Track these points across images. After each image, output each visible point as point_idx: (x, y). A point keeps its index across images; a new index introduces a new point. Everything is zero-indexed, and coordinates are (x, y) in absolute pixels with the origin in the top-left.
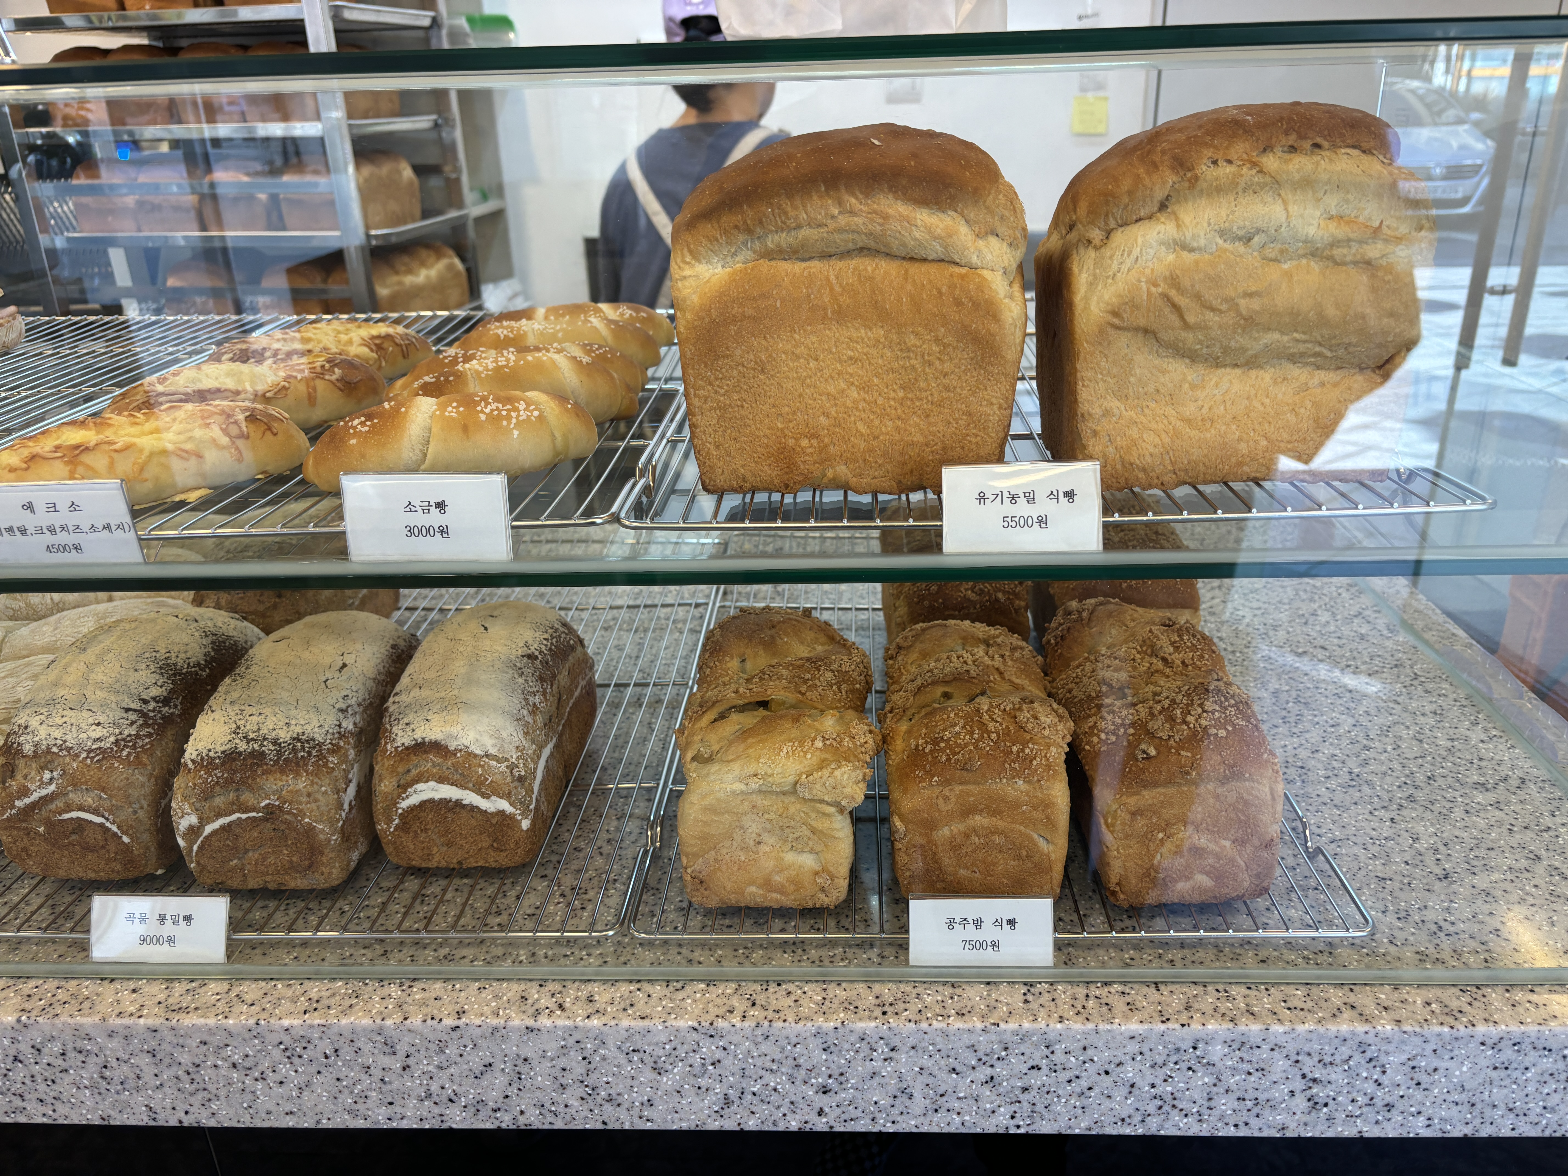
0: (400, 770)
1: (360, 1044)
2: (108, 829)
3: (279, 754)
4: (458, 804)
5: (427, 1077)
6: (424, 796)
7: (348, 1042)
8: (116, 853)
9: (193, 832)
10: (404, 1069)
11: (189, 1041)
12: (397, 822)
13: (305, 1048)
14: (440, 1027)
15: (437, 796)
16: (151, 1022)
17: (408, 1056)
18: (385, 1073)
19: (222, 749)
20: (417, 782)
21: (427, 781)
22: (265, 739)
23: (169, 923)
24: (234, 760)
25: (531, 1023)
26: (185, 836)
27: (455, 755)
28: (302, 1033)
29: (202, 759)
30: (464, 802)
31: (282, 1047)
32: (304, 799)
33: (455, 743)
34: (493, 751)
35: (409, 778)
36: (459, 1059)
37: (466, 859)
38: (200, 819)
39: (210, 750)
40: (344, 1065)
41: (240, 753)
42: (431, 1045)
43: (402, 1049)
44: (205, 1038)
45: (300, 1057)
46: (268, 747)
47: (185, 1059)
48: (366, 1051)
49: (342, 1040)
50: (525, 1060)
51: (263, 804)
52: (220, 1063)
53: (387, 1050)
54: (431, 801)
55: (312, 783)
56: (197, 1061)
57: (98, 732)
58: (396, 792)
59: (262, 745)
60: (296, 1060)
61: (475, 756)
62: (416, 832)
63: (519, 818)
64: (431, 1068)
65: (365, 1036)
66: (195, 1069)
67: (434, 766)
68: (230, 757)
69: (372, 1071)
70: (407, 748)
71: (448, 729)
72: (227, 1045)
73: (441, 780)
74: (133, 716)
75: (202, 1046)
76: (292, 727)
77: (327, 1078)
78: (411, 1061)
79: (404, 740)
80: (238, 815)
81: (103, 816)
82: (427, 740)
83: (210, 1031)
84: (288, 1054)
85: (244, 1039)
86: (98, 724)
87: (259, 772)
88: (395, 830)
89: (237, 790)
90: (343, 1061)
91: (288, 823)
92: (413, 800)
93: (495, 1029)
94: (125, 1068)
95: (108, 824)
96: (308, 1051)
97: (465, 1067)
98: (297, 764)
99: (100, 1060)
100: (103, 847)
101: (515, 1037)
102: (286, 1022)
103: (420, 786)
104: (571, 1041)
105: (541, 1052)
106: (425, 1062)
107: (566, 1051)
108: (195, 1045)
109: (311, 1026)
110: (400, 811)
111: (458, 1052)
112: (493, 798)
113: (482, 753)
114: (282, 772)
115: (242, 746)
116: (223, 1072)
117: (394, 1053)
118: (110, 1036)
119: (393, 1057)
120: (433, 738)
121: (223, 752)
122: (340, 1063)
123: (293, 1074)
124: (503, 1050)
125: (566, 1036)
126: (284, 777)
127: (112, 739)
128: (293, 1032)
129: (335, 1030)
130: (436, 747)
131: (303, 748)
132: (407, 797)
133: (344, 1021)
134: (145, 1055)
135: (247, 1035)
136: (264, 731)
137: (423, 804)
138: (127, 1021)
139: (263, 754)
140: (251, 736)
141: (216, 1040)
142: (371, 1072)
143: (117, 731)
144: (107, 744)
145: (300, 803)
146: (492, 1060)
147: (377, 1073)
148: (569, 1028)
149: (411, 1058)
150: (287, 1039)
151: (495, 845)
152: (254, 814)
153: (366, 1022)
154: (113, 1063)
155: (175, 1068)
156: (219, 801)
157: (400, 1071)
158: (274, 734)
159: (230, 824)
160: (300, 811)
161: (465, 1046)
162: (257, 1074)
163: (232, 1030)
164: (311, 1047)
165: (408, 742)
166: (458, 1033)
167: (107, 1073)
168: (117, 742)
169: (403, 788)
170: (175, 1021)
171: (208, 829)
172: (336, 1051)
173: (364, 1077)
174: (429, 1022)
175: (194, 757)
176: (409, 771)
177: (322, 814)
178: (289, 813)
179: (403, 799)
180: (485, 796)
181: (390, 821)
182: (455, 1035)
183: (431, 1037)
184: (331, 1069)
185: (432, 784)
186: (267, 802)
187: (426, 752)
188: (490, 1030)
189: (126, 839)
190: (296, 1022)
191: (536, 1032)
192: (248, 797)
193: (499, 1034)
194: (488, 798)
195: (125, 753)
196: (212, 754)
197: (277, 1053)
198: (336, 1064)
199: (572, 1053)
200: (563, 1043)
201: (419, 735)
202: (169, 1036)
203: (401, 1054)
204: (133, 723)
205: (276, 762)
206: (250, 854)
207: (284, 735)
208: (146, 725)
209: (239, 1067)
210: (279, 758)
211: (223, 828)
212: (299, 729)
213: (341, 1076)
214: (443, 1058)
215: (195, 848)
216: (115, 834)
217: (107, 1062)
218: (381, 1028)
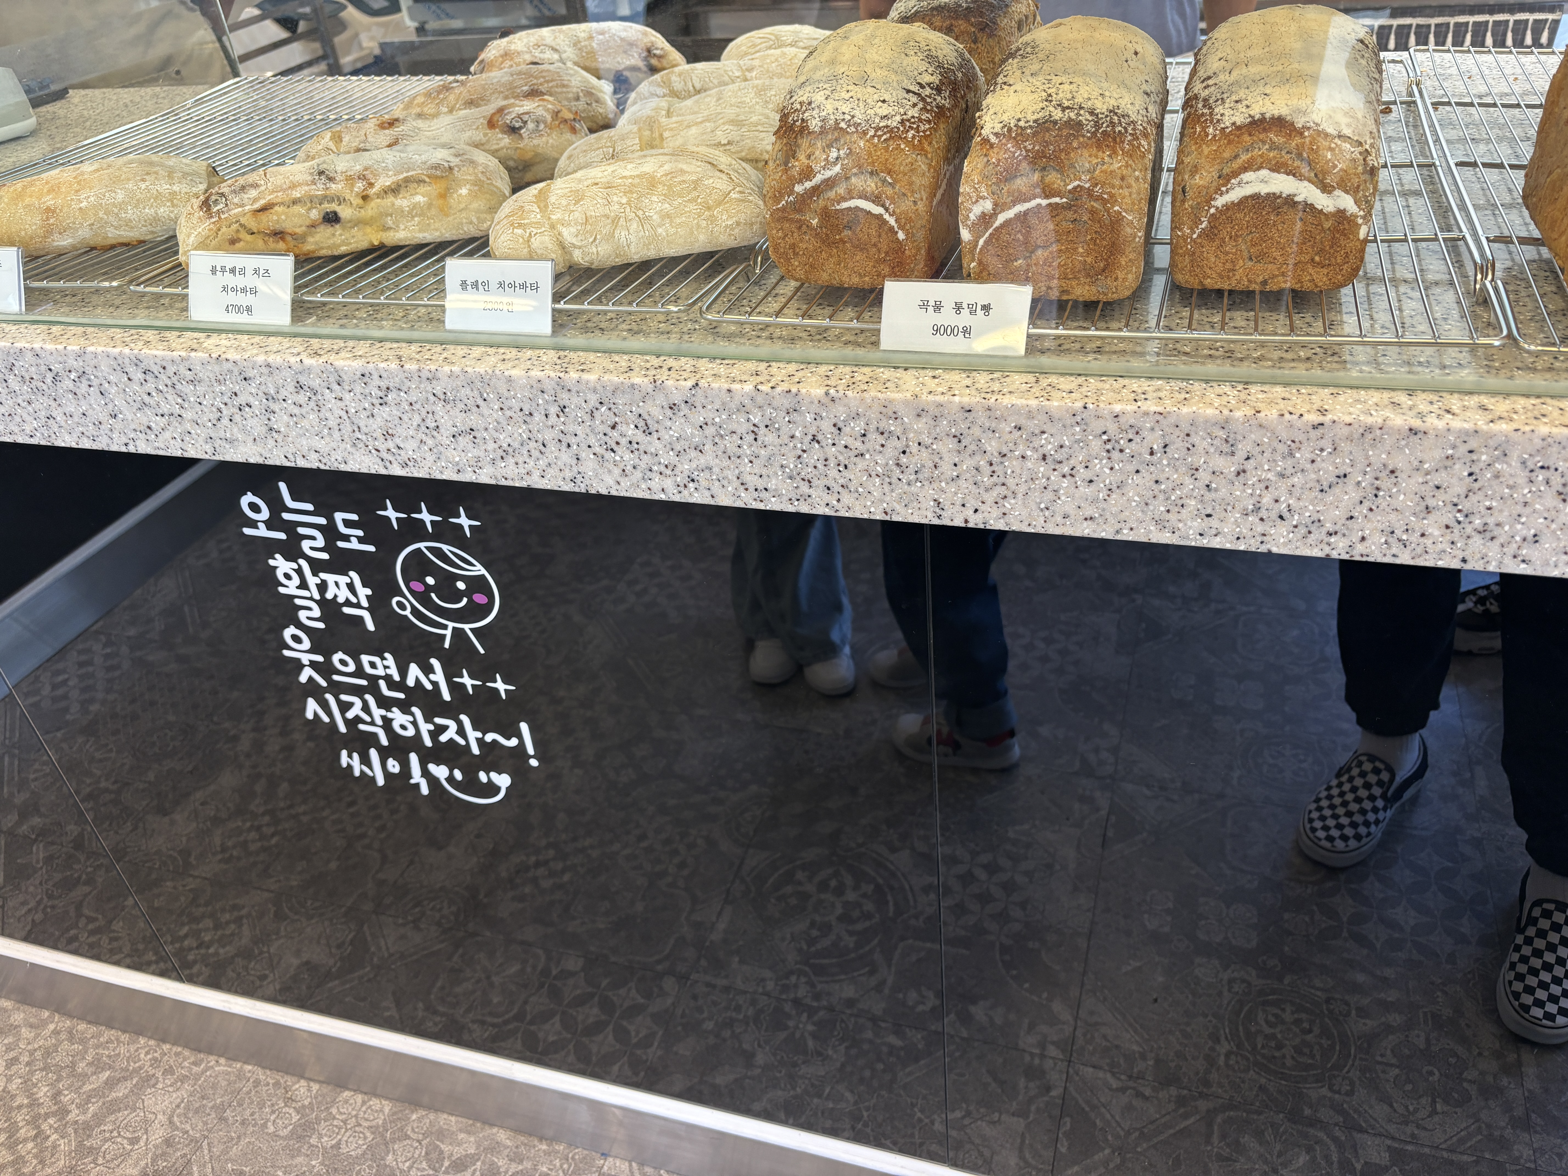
0: (1227, 155)
1: (1194, 439)
2: (885, 222)
3: (1097, 125)
4: (1290, 202)
5: (1263, 485)
6: (1248, 191)
7: (1182, 435)
8: (887, 253)
9: (986, 219)
10: (1238, 474)
11: (1003, 425)
12: (1203, 226)
13: (1130, 440)
14: (1299, 423)
15: (1264, 190)
16: (966, 400)
17: (1248, 458)
18: (1214, 477)
19: (1035, 117)
20: (1245, 169)
21: (1258, 169)
22: (1081, 108)
23: (965, 312)
24: (1048, 130)
25: (1416, 423)
26: (972, 229)
27: (1302, 134)
28: (1132, 421)
29: (1010, 130)
30: (1296, 199)
31: (1105, 437)
32: (1117, 182)
33: (1303, 119)
34: (1347, 132)
35: (1235, 165)
36: (1308, 466)
37: (1274, 276)
38: (996, 204)
39: (1019, 120)
40: (1169, 464)
41: (1055, 123)
42: (1281, 445)
43: (1242, 449)
44: (1023, 422)
45: (1121, 451)
46: (1085, 117)
47: (992, 446)
48: (1201, 449)
49: (1177, 432)
50: (1392, 472)
51: (1070, 187)
52: (1029, 453)
53: (1226, 448)
54: (1256, 197)
55: (1127, 166)
56: (1005, 450)
57: (884, 110)
58: (1215, 184)
59: (1078, 115)
60: (1116, 455)
61: (1327, 135)
62: (1223, 240)
63: (1360, 221)
64: (1270, 475)
65: (1205, 429)
66: (999, 459)
67: (1271, 149)
68: (1044, 126)
69: (1200, 474)
70: (1239, 128)
71: (1295, 102)
72: (1043, 432)
73: (1276, 168)
74: (914, 99)
75: (1015, 432)
76: (1107, 99)
77: (1145, 480)
78: (1249, 465)
79: (1234, 119)
80: (1038, 201)
81: (883, 206)
82: (1268, 116)
83: (1030, 415)
84: (1109, 446)
85: (1064, 426)
86: (884, 101)
87: (1075, 145)
88: (1199, 236)
89: (1044, 169)
90: (1169, 460)
91: (1093, 212)
92: (1234, 195)
93: (1369, 429)
94: (925, 454)
95: (886, 216)
96: (1133, 444)
97: (1313, 476)
98: (1114, 140)
99: (900, 445)
100: (875, 245)
101: (1389, 440)
102: (1118, 408)
103: (1247, 176)
104: (1463, 449)
105: (1416, 463)
106: (1266, 467)
107: (1449, 463)
108: (1008, 429)
109: (1146, 414)
110: (1212, 211)
111: (1309, 456)
112: (1338, 192)
113: (1335, 133)
114: (1099, 147)
115: (1058, 114)
116: (1029, 465)
117: (1233, 454)
118: (919, 415)
119: (1229, 458)
120: (1276, 113)
121: (1035, 121)
122: (1165, 462)
123: (1107, 471)
124: (1367, 457)
125: (1459, 442)
126: (1100, 154)
127: (898, 118)
128: (1122, 419)
129: (1172, 420)
130: (1280, 123)
131: (1120, 123)
132: (1227, 192)
133: (1185, 410)
134: (951, 439)
135: (1070, 421)
136: (1079, 99)
137: (1244, 200)
138: (940, 399)
139: (1080, 124)
140: (1066, 104)
141: (1031, 426)
142: (1197, 475)
143: (902, 111)
144: (894, 122)
145: (1113, 187)
146: (1349, 470)
147: (1204, 476)
148: (1467, 433)
149: (1251, 461)
150: (1112, 428)
151: (1317, 258)
152: (1057, 200)
153: (1210, 412)
154: (914, 448)
155: (977, 457)
156: (1020, 183)
157: (1232, 476)
158: (1090, 103)
159: (1026, 213)
160: (1112, 196)
161: (1322, 450)
162: (1066, 469)
163: (1055, 414)
164: (1137, 439)
165: (1239, 119)
166: (1321, 430)
167: (904, 460)
168: (902, 122)
169: (1225, 179)
170: (993, 400)
171: (1001, 219)
172: (1165, 446)
173: (1188, 480)
174: (1287, 416)
175: (998, 128)
176: (1236, 157)
177: (1133, 204)
178: (1099, 198)
179: (1221, 194)
180: (1326, 189)
181: (1197, 222)
182: (1314, 434)
183: (1284, 436)
184: (1152, 468)
185: (1264, 173)
186: (1077, 183)
187: (1265, 130)
188: (1361, 430)
189: (901, 236)
190: (1131, 408)
191: (1420, 435)
192: (1053, 177)
193: (1370, 436)
194: (1330, 192)
195: (911, 134)
196: (1022, 124)
197: (1096, 445)
198: (1160, 462)
199: (1457, 466)
200: (1450, 452)
201: (1256, 111)
202: (981, 417)
203: (1241, 455)
204: (915, 105)
205: (1094, 134)
206: (1039, 252)
207: (1101, 107)
208: (924, 109)
209: (1049, 460)
210: (1097, 130)
211: (1018, 216)
212: (1113, 102)
213: (1161, 478)
214: (1290, 462)
215: (981, 242)
216: (891, 229)
217: (907, 446)
218: (1227, 421)
